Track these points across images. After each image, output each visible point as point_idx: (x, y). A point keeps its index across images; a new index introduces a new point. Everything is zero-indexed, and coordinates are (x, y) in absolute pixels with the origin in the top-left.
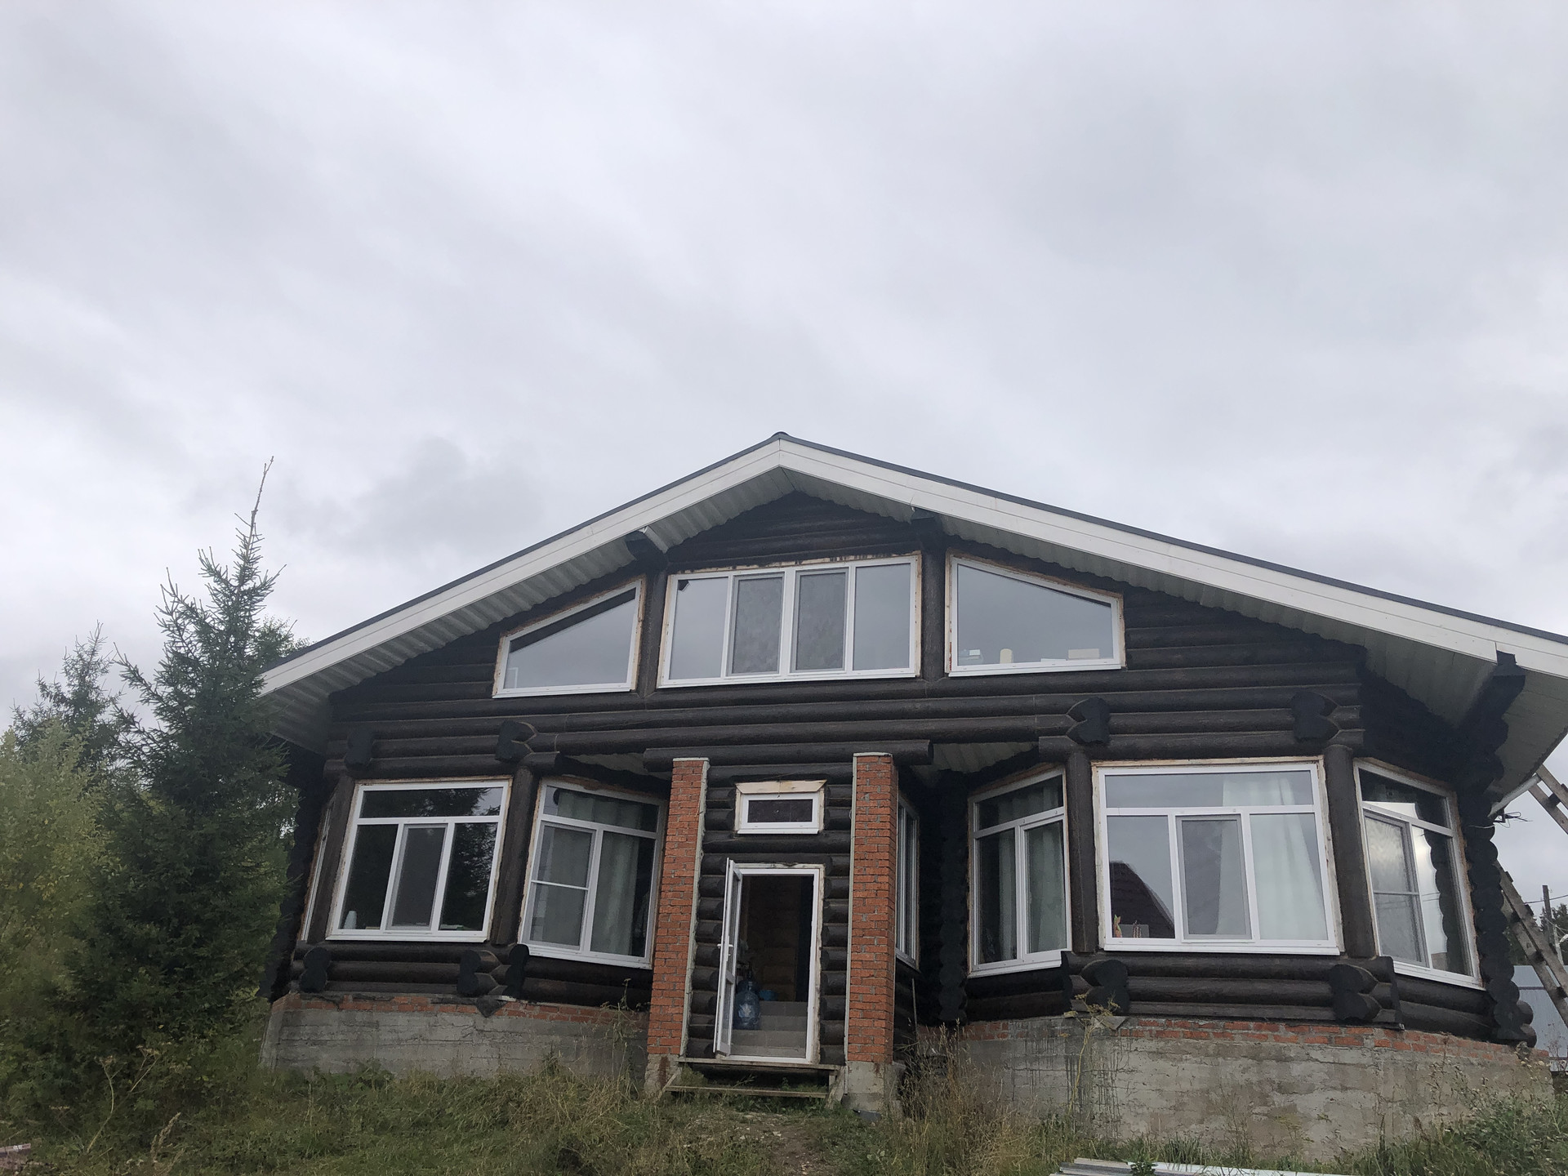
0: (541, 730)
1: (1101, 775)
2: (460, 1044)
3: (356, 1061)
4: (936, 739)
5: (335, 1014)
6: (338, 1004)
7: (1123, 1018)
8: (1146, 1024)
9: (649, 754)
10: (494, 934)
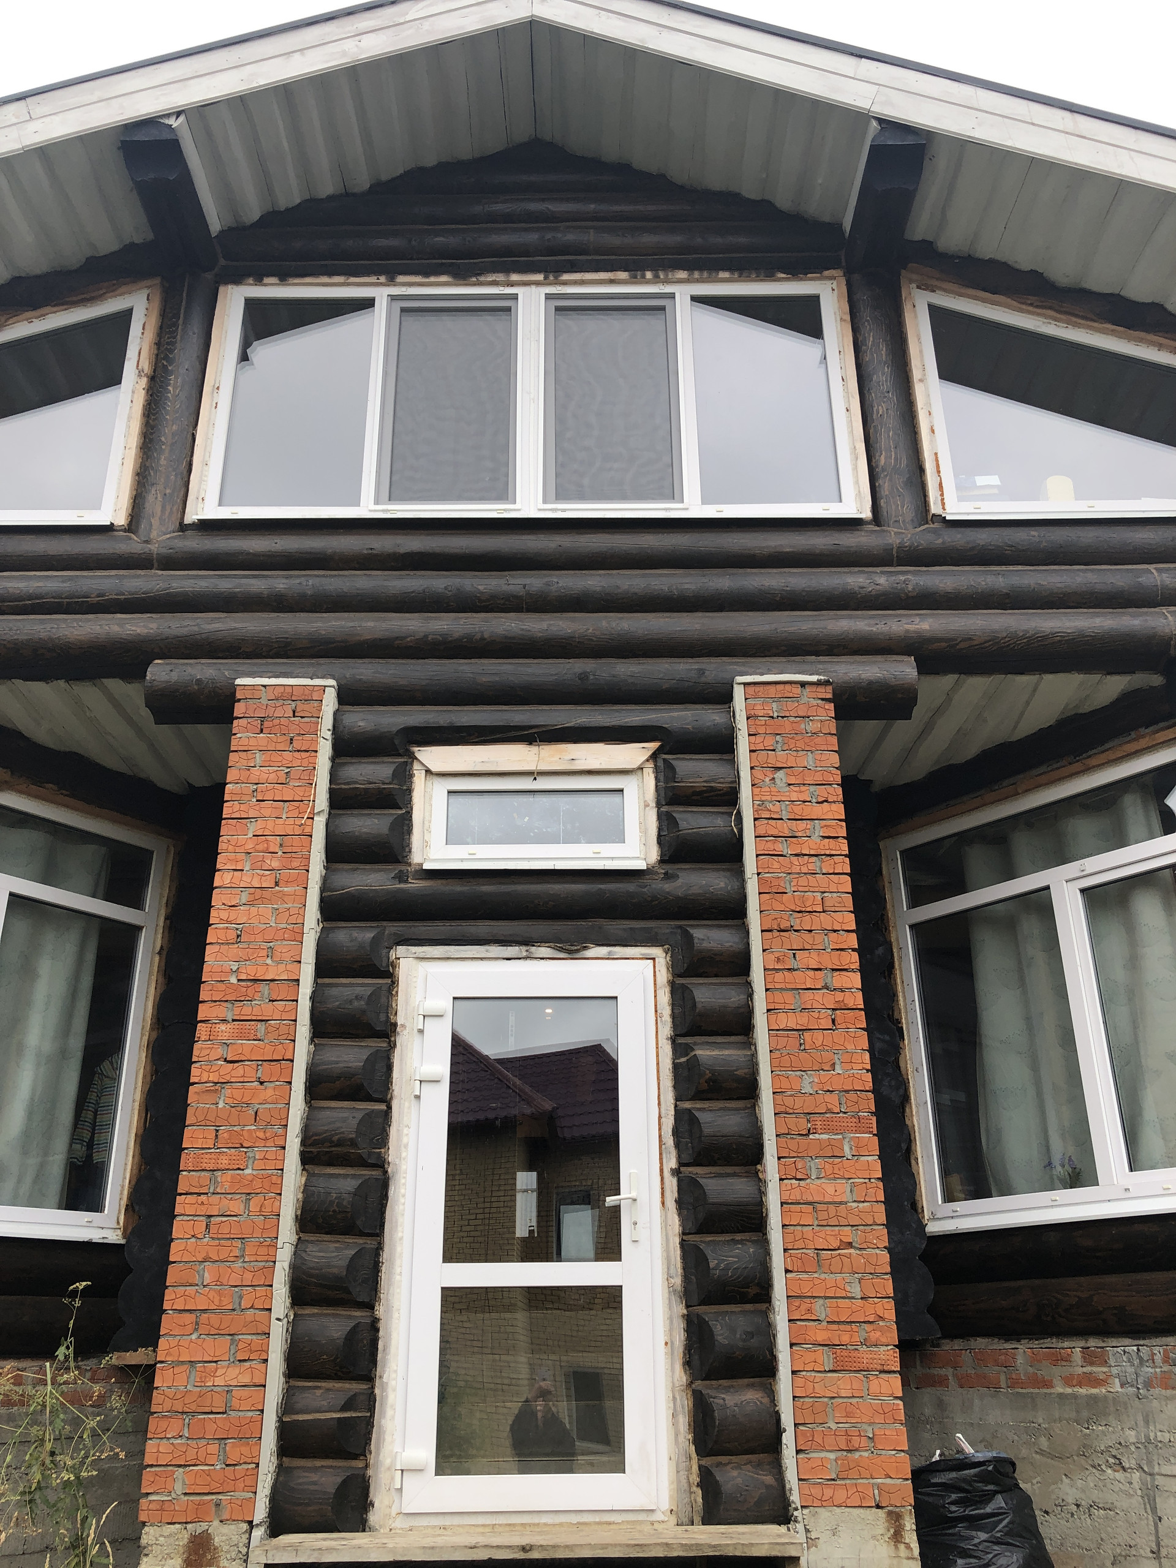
4: (927, 654)
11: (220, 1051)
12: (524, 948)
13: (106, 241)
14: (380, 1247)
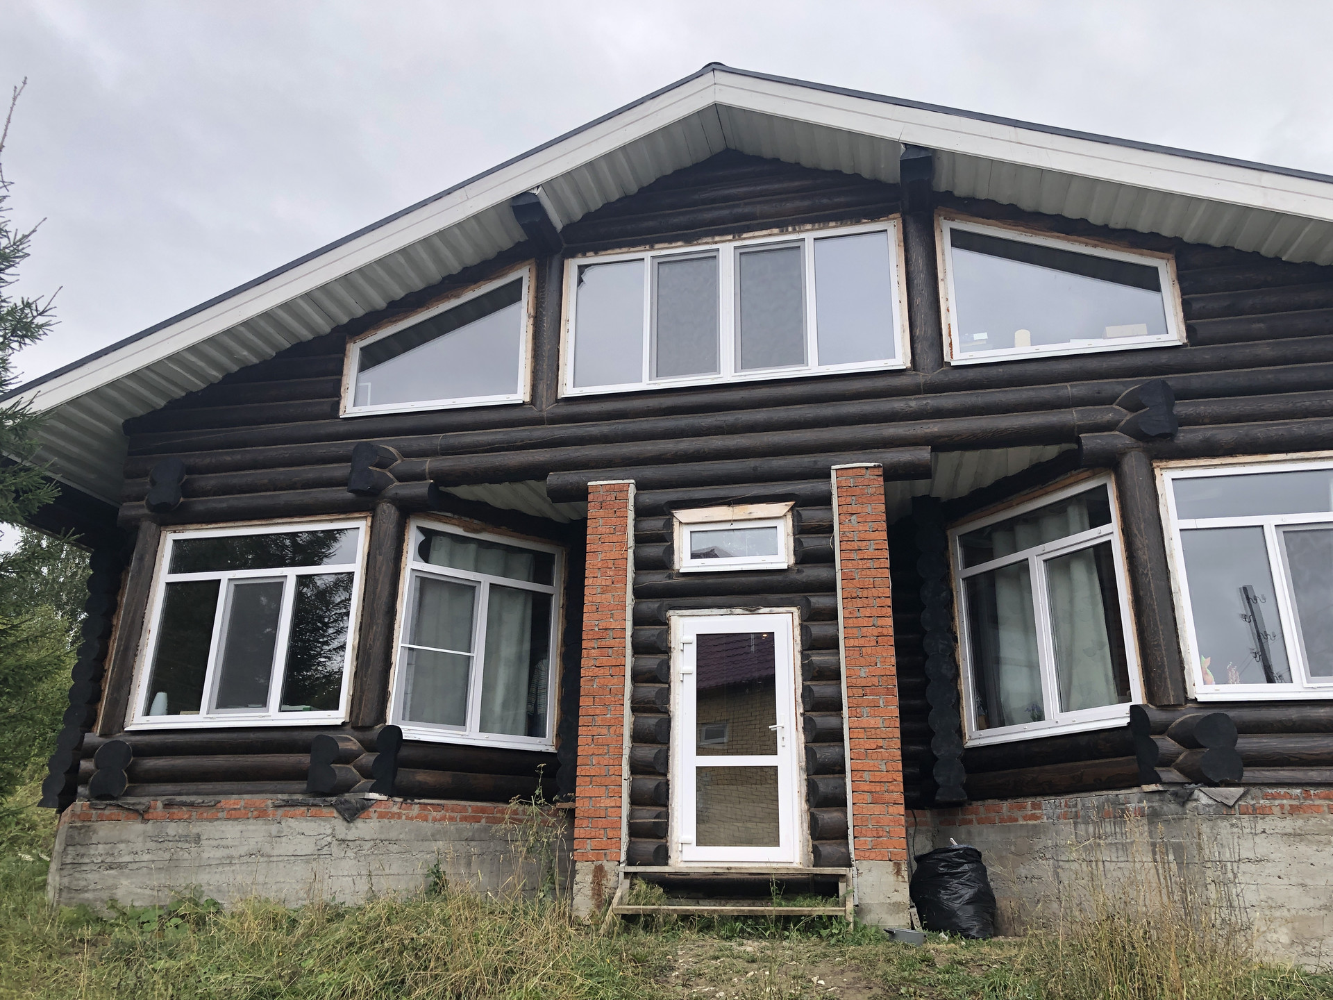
0: (407, 454)
1: (1167, 478)
2: (314, 859)
3: (170, 888)
4: (939, 445)
5: (138, 827)
6: (142, 815)
7: (1241, 790)
8: (1274, 797)
9: (553, 479)
10: (354, 714)
11: (593, 662)
12: (729, 610)
13: (506, 243)
14: (668, 749)
